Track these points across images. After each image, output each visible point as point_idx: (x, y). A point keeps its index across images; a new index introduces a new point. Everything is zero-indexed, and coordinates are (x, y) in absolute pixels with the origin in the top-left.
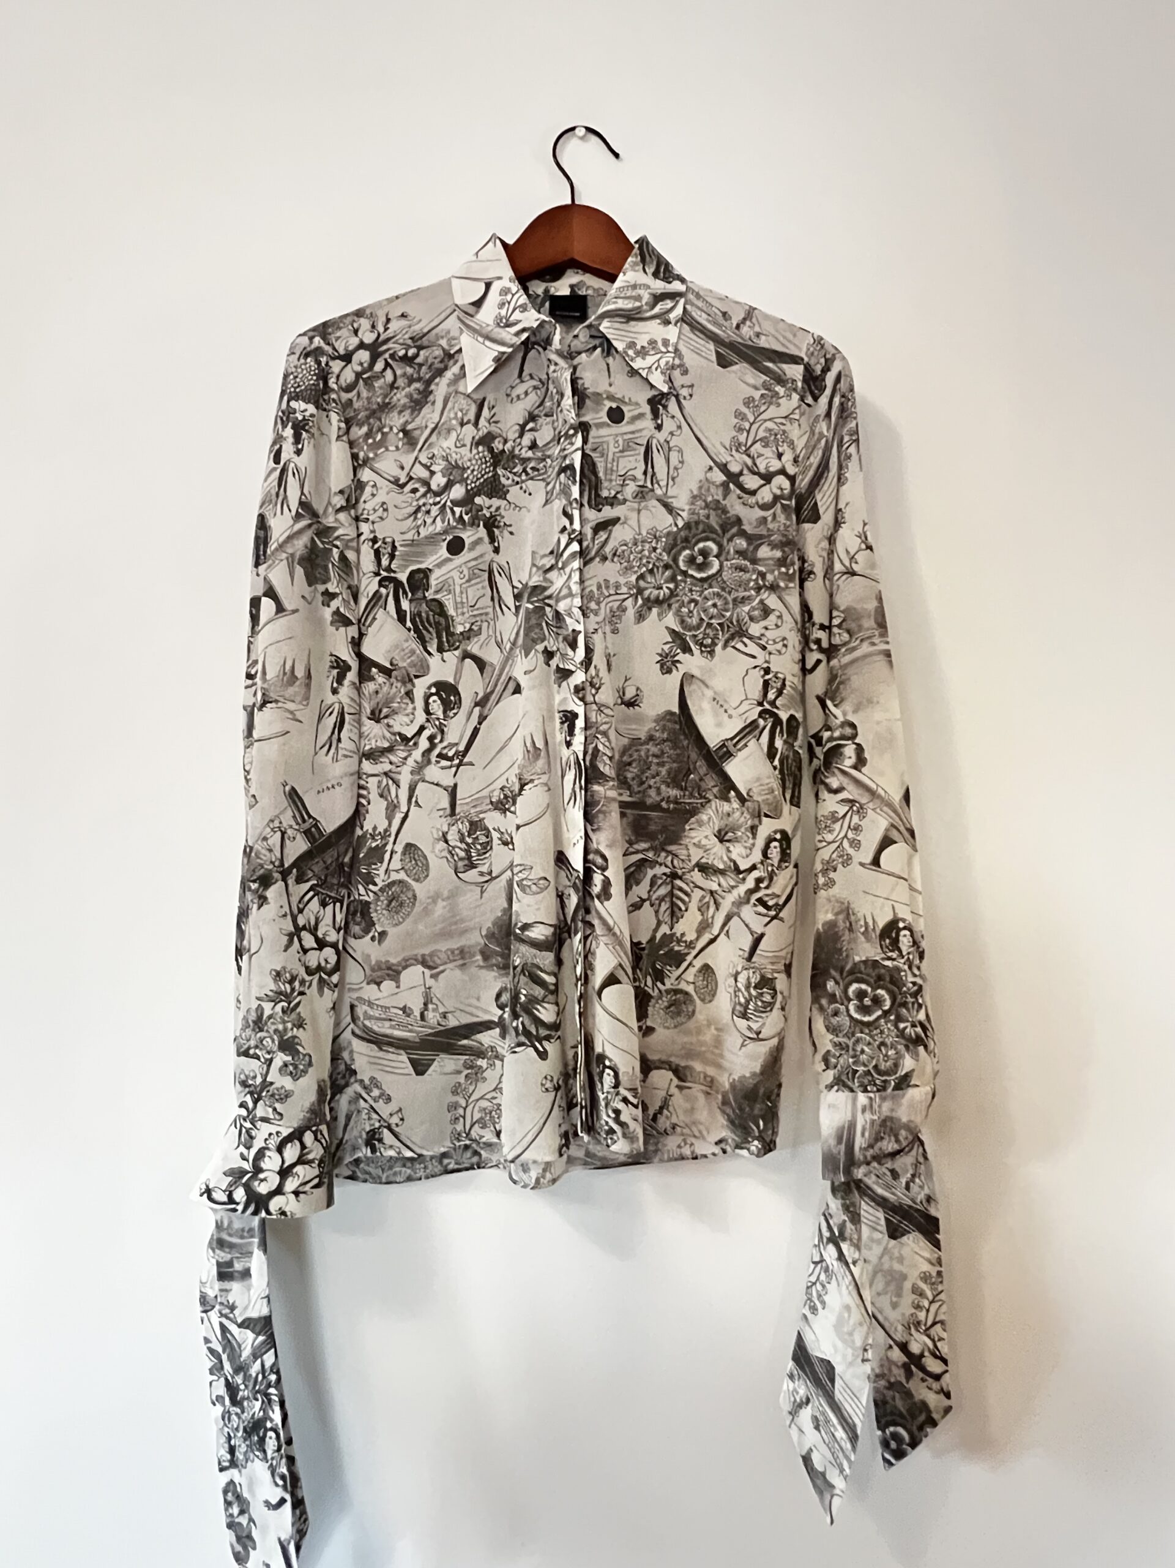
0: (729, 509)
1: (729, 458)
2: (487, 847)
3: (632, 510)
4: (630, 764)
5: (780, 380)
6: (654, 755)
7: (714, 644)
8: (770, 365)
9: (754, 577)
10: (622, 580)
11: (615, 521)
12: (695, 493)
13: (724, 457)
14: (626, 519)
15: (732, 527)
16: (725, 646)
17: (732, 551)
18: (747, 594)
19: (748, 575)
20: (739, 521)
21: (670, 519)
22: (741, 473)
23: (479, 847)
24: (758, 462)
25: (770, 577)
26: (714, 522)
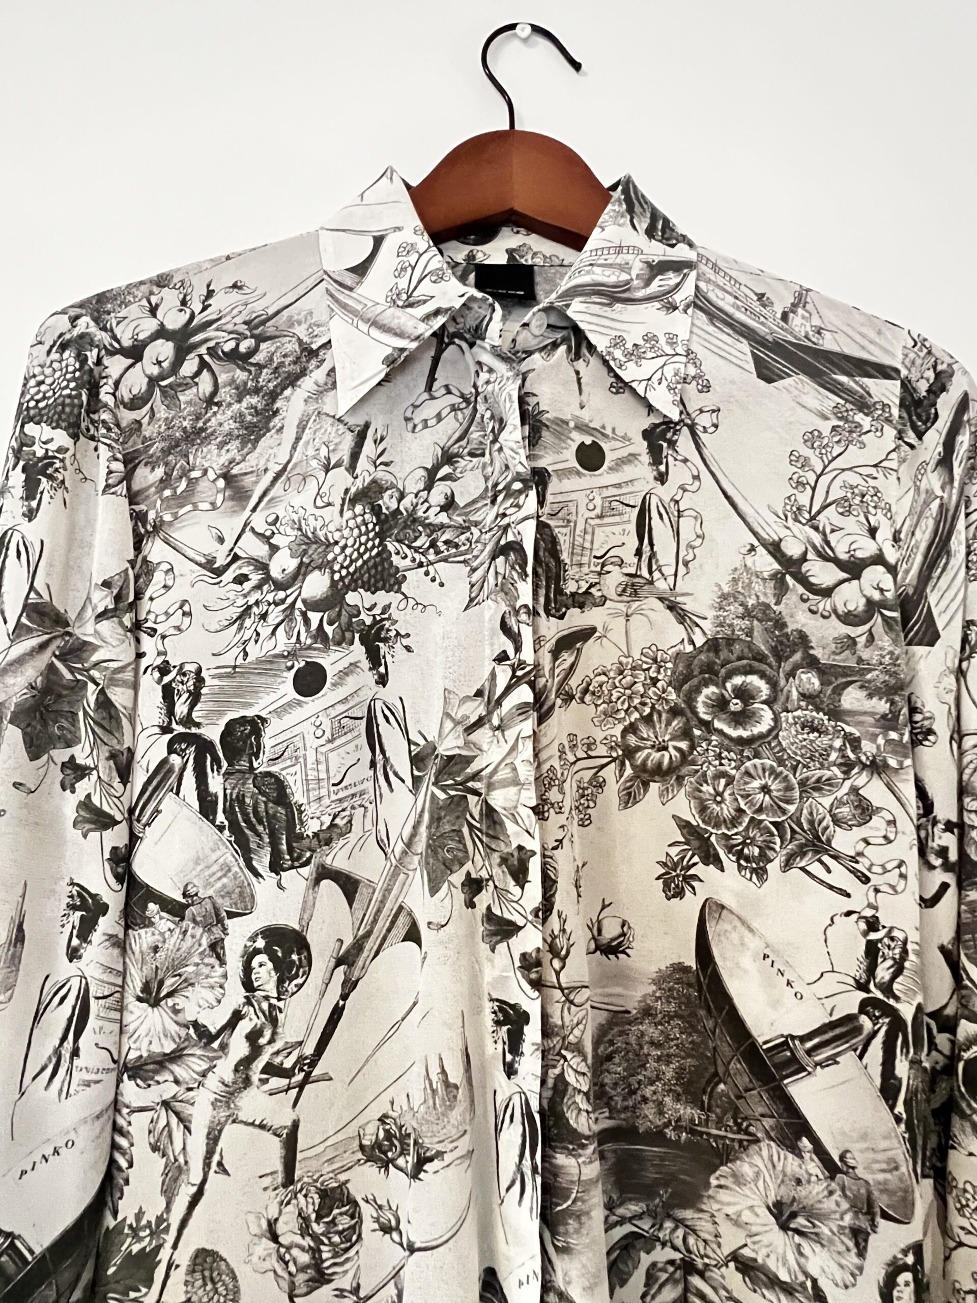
0: (787, 619)
1: (783, 533)
2: (352, 1236)
3: (616, 615)
4: (609, 1058)
5: (863, 405)
6: (652, 1043)
7: (764, 858)
8: (843, 379)
9: (838, 743)
10: (599, 735)
11: (587, 634)
12: (726, 589)
13: (773, 530)
14: (606, 629)
15: (794, 652)
16: (787, 865)
17: (795, 695)
18: (827, 774)
19: (825, 740)
20: (803, 639)
21: (680, 632)
22: (804, 558)
23: (336, 1239)
24: (832, 538)
25: (868, 747)
26: (761, 644)
